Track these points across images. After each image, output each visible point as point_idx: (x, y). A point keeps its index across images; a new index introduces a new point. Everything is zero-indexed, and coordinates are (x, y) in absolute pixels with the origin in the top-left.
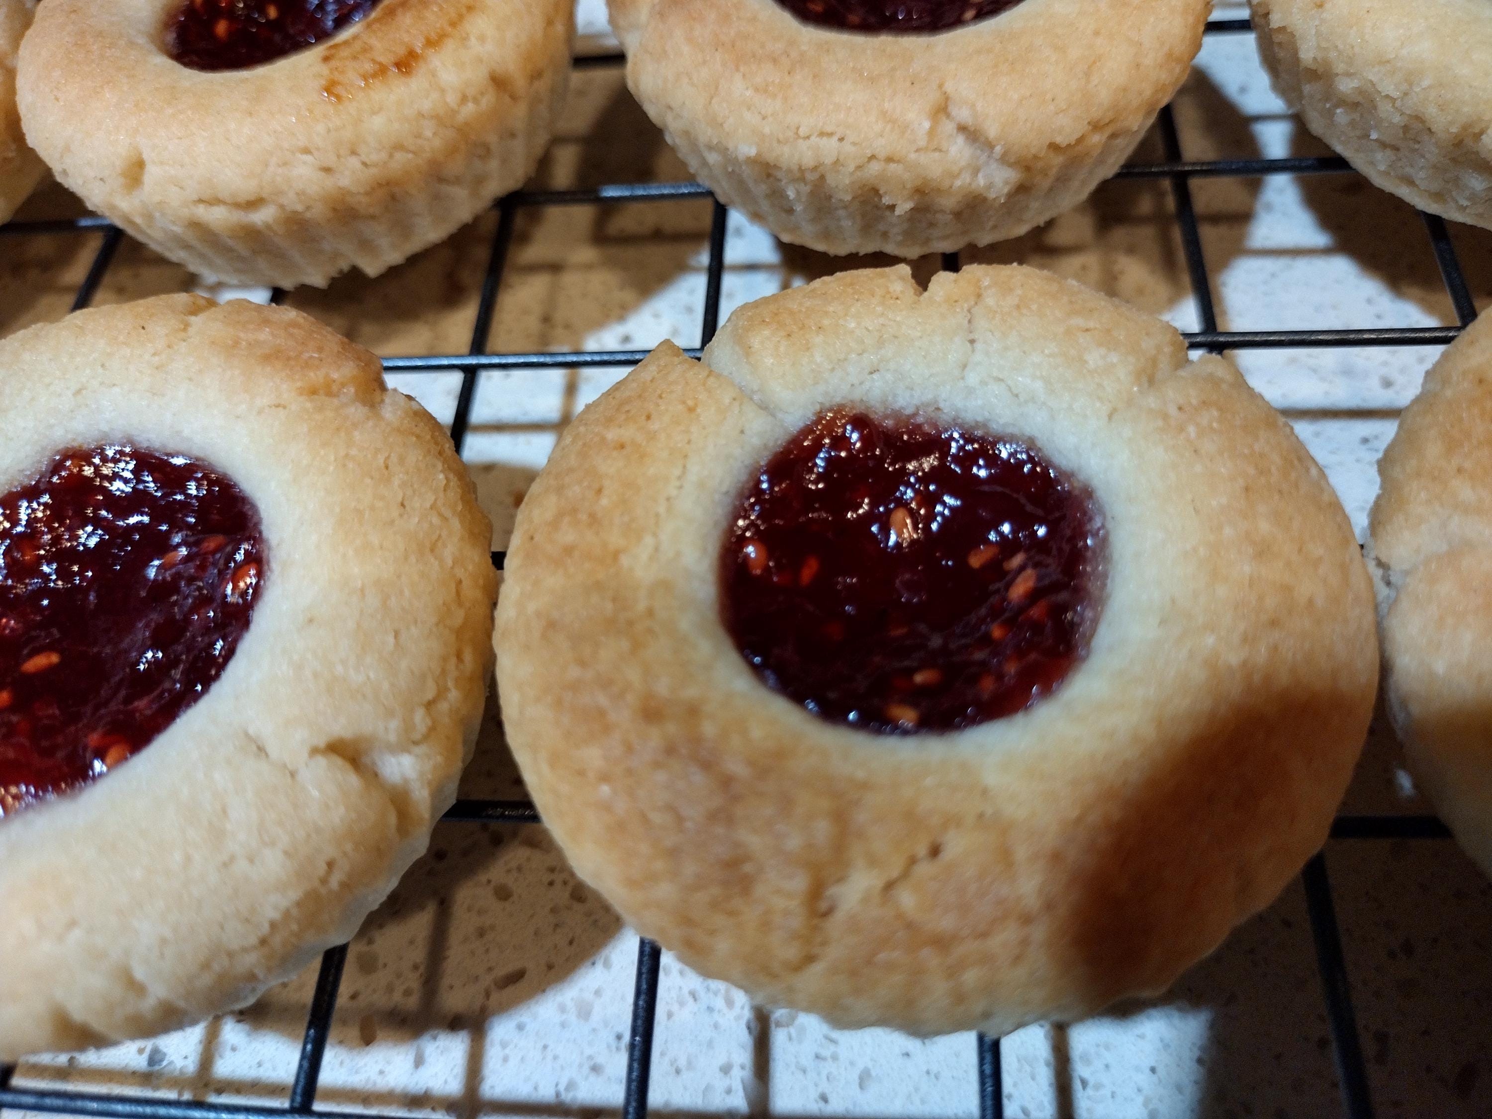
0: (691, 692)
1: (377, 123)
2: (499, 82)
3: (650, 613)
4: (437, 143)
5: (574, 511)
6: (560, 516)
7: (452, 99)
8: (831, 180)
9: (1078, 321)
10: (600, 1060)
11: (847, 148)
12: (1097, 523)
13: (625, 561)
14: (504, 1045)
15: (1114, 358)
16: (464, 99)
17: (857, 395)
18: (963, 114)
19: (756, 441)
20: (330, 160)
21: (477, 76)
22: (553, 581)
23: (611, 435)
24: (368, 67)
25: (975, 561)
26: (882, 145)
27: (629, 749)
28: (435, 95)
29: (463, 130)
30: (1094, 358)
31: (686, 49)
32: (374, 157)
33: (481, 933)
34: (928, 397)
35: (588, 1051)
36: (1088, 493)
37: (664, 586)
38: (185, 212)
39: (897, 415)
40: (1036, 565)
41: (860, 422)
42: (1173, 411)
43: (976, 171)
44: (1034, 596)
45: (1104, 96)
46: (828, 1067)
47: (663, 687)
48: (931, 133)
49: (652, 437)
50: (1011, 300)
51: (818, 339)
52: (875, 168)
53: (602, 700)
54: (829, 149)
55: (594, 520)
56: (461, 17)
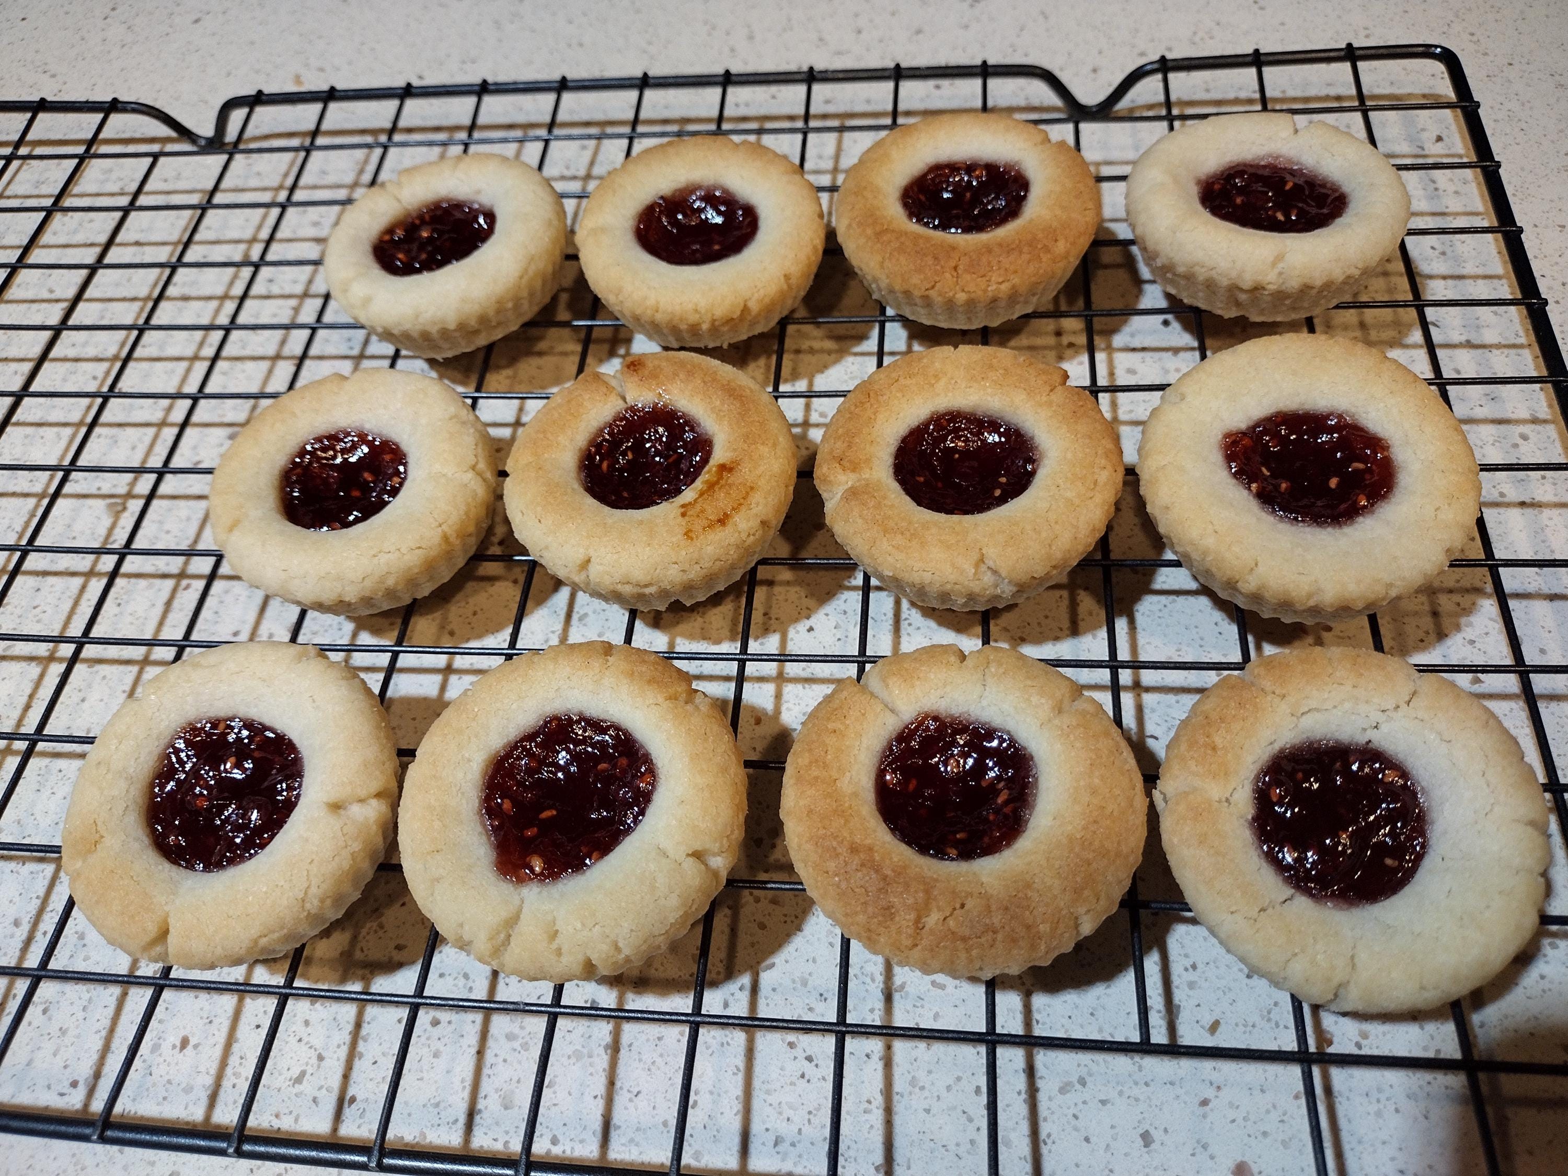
0: (868, 842)
1: (710, 549)
2: (764, 523)
3: (850, 807)
4: (735, 556)
5: (817, 761)
6: (811, 762)
7: (744, 536)
8: (927, 589)
9: (1029, 683)
10: (812, 1005)
11: (936, 577)
12: (1034, 772)
13: (838, 784)
14: (766, 998)
15: (1043, 701)
16: (749, 535)
17: (934, 708)
18: (991, 564)
19: (891, 728)
20: (687, 567)
21: (755, 523)
22: (811, 792)
23: (831, 726)
24: (706, 523)
25: (984, 784)
26: (952, 578)
27: (846, 863)
28: (736, 535)
29: (746, 549)
30: (1035, 699)
31: (860, 521)
32: (707, 565)
33: (753, 945)
34: (965, 709)
35: (807, 1001)
36: (1032, 758)
37: (855, 795)
38: (612, 587)
39: (951, 716)
40: (1009, 789)
41: (936, 719)
42: (1065, 727)
43: (996, 586)
44: (1006, 803)
45: (1059, 555)
46: (919, 1010)
47: (858, 839)
48: (975, 574)
49: (847, 727)
50: (1001, 670)
51: (918, 683)
52: (948, 587)
53: (835, 844)
54: (927, 577)
55: (825, 766)
56: (747, 493)
